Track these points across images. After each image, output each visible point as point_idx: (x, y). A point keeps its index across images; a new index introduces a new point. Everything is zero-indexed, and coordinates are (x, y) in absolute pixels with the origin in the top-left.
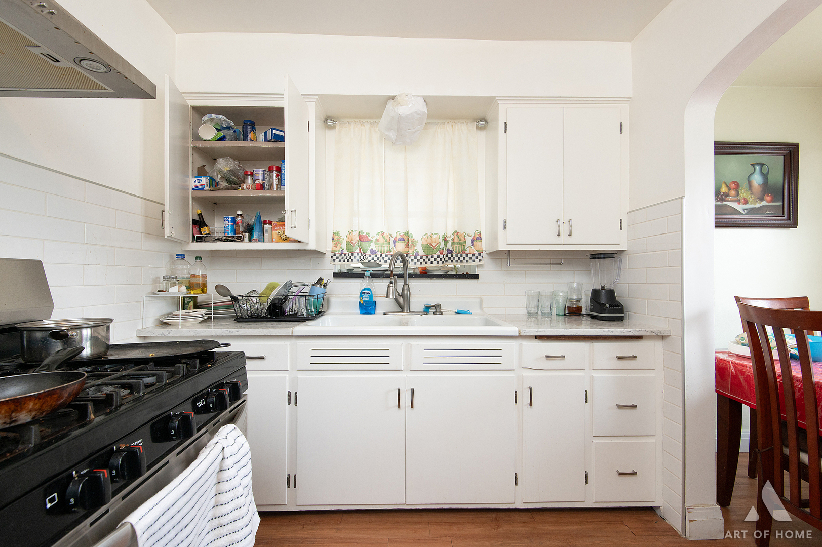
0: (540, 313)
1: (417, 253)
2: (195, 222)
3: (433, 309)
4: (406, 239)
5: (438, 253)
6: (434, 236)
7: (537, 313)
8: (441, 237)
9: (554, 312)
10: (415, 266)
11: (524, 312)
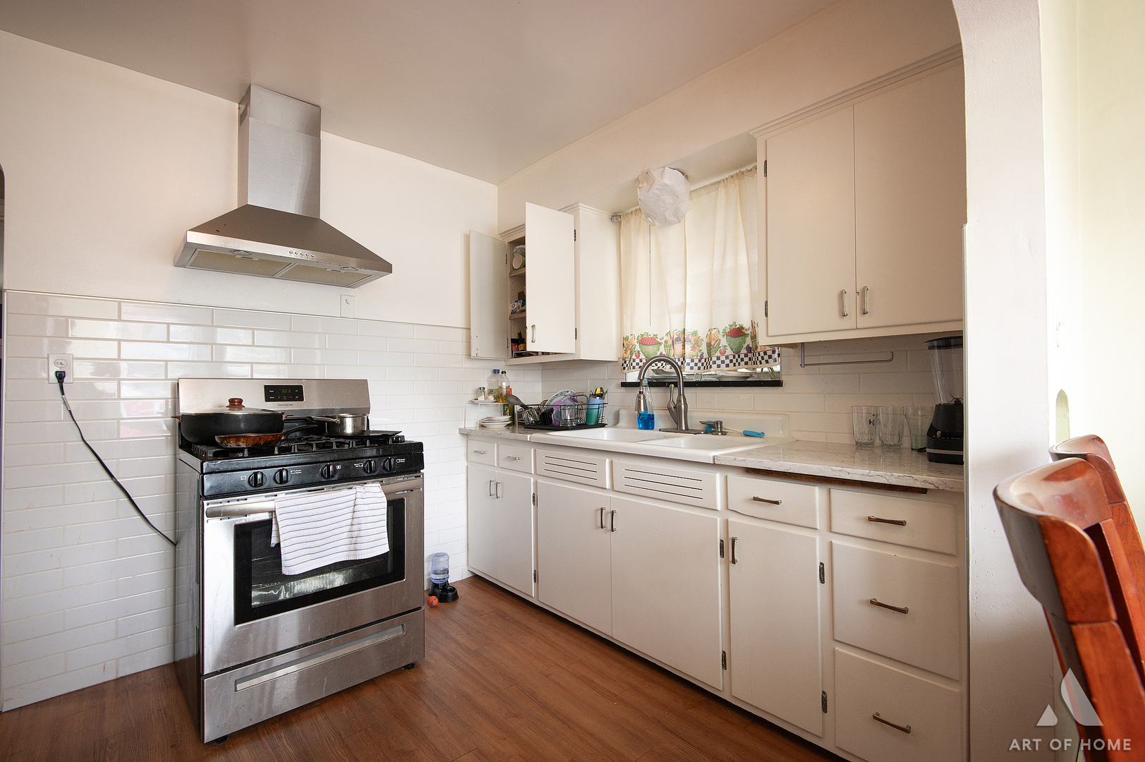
0: (878, 442)
1: (702, 355)
2: (513, 341)
3: (712, 428)
4: (682, 339)
5: (718, 354)
6: (714, 332)
7: (872, 444)
8: (721, 332)
9: (906, 443)
10: (692, 372)
11: (846, 440)
